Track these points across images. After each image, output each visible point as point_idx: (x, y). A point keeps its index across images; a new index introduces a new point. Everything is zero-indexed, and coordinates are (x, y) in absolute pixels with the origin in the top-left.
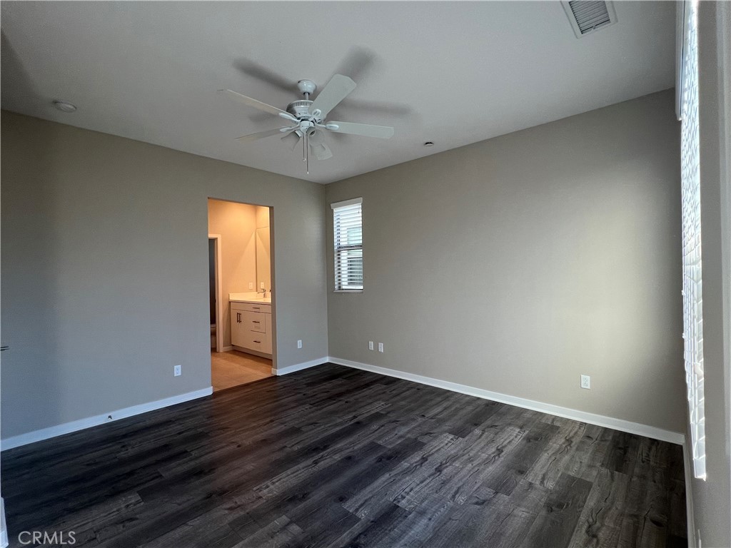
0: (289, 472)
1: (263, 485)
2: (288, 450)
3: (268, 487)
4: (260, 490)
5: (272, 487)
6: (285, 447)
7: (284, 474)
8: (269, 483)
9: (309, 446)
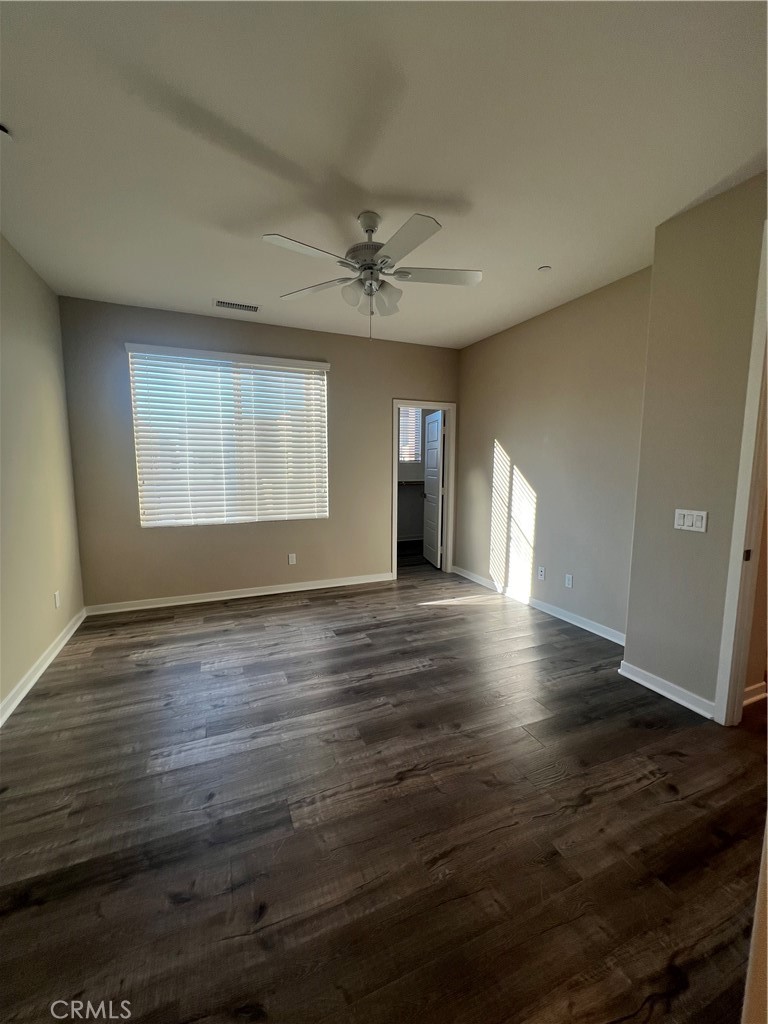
0: (401, 674)
1: (427, 668)
2: (392, 700)
3: (424, 666)
4: (430, 666)
5: (420, 665)
6: (394, 706)
7: (406, 673)
8: (422, 669)
9: (364, 699)
